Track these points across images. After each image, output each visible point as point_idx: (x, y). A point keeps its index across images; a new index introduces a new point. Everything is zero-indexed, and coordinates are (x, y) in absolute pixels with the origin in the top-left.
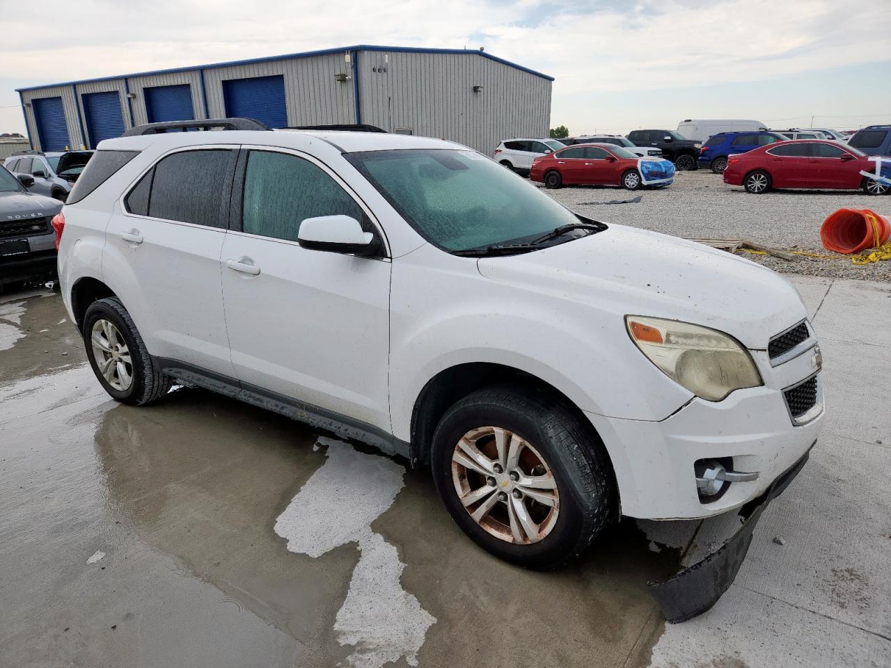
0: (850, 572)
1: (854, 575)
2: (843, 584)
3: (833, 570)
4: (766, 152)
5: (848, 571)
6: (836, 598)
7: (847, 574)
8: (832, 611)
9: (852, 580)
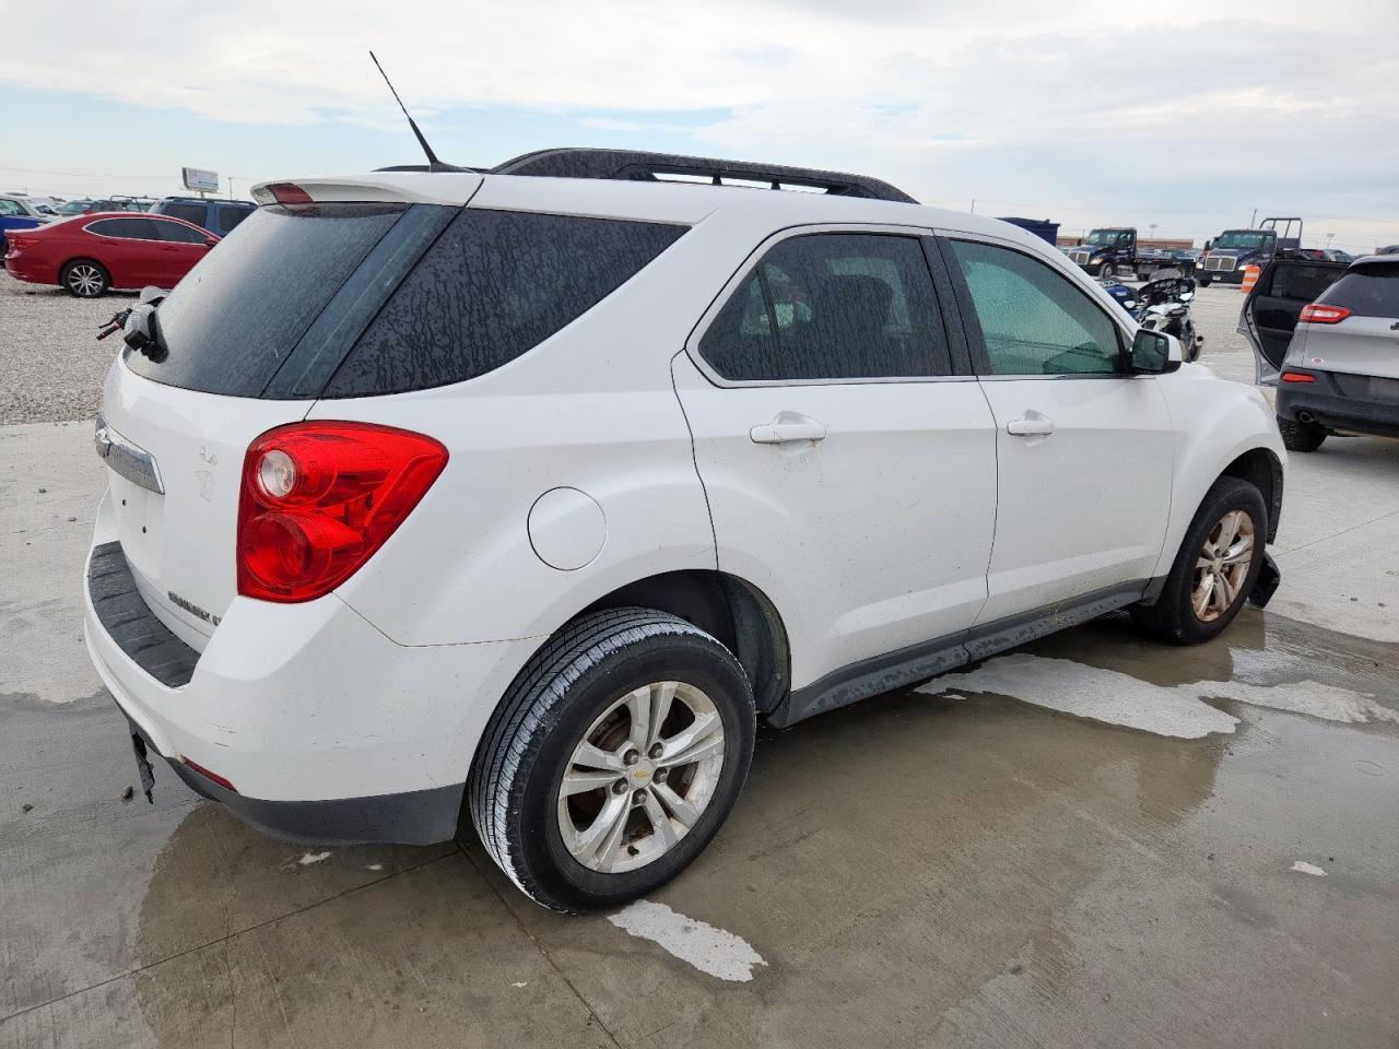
4: (84, 228)
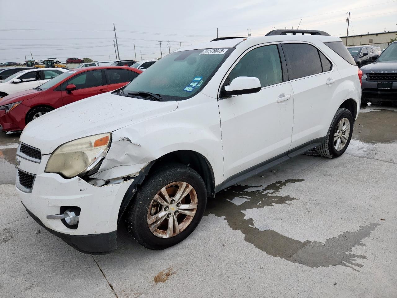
0: (6, 241)
1: (4, 241)
2: (7, 235)
3: (13, 237)
5: (7, 241)
6: (8, 230)
7: (7, 240)
8: (8, 226)
9: (5, 239)
